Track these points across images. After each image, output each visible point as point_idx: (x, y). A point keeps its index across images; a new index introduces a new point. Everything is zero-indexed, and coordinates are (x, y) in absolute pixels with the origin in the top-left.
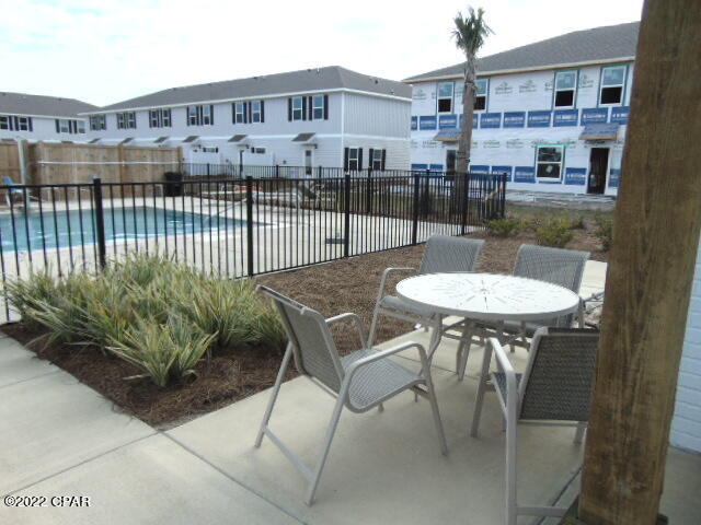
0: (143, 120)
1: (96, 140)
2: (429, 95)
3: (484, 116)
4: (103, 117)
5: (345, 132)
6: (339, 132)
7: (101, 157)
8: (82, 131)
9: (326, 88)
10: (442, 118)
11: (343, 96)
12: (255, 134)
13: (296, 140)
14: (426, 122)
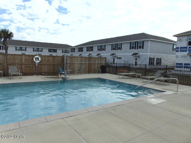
0: (85, 49)
1: (72, 55)
4: (74, 49)
5: (150, 53)
6: (148, 53)
7: (83, 61)
8: (68, 52)
9: (143, 39)
10: (189, 47)
11: (149, 41)
13: (132, 55)
14: (183, 49)
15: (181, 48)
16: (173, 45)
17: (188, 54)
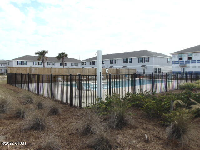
2: (177, 57)
3: (191, 61)
6: (153, 65)
9: (149, 55)
10: (180, 61)
12: (129, 66)
13: (141, 67)
14: (176, 63)
15: (175, 62)
16: (168, 58)
17: (180, 66)
